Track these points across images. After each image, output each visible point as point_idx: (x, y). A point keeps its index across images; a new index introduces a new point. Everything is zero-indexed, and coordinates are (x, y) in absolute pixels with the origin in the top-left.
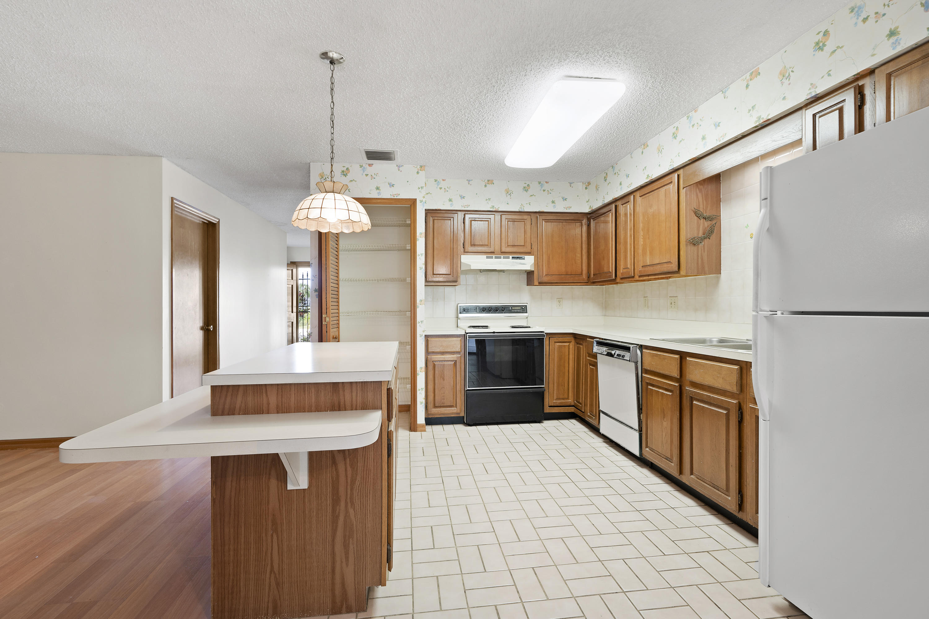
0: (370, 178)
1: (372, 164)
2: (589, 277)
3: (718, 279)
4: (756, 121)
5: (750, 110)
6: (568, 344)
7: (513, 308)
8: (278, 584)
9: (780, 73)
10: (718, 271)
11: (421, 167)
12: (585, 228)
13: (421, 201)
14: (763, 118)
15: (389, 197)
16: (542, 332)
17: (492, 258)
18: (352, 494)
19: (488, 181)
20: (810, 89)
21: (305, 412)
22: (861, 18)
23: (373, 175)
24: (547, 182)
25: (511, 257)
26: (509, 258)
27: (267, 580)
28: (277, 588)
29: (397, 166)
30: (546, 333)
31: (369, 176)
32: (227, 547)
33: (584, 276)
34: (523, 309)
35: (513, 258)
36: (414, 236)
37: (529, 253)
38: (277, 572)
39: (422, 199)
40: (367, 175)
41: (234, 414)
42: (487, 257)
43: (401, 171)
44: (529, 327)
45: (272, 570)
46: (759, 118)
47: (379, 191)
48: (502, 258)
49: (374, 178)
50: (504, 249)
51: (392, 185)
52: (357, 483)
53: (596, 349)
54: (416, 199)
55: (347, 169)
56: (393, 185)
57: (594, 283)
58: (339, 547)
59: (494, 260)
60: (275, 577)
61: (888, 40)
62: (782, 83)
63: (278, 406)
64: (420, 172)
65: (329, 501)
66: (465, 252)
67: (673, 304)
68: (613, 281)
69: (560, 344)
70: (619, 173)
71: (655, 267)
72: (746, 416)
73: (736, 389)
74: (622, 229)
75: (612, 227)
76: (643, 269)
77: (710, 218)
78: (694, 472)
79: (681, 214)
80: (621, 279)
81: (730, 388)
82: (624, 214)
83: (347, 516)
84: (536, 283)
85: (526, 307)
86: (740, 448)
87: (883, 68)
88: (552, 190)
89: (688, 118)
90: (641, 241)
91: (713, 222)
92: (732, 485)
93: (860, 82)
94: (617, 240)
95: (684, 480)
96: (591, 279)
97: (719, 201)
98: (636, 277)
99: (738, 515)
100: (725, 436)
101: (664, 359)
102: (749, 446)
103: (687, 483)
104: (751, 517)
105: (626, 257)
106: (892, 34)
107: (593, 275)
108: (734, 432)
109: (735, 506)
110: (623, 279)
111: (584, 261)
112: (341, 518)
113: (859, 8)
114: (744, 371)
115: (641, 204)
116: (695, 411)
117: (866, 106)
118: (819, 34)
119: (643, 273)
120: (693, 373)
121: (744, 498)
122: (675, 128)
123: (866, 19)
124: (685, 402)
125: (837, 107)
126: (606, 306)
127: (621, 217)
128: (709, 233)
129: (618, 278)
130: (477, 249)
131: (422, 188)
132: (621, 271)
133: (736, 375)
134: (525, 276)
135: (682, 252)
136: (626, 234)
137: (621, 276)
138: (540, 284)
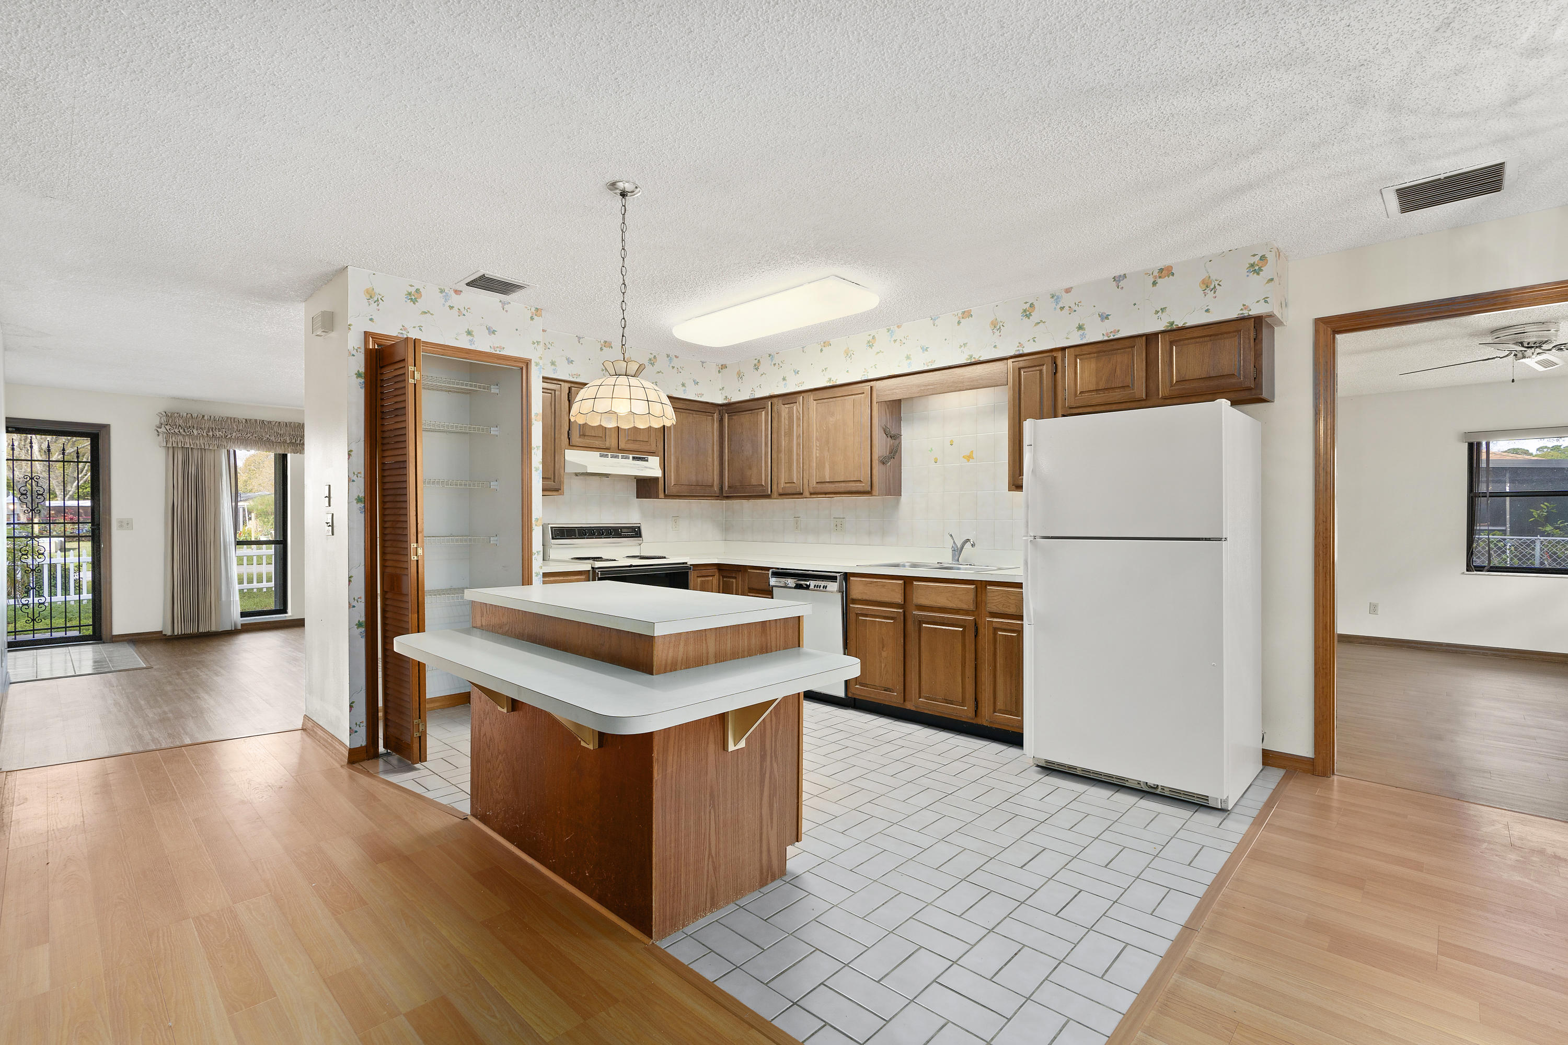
0: (457, 314)
1: (461, 291)
2: (721, 489)
3: (898, 502)
4: (968, 359)
5: (961, 346)
6: (711, 578)
7: (623, 530)
8: (715, 869)
9: (992, 323)
10: (899, 494)
11: (537, 310)
12: (716, 425)
13: (537, 364)
14: (974, 358)
15: (487, 350)
16: (683, 563)
17: (606, 456)
18: (776, 745)
19: (605, 342)
20: (1018, 347)
21: (738, 658)
22: (1059, 306)
23: (462, 310)
24: (676, 357)
25: (631, 456)
26: (628, 458)
27: (706, 869)
28: (714, 873)
29: (501, 301)
30: (691, 565)
31: (455, 310)
32: (668, 840)
33: (716, 488)
34: (635, 532)
35: (634, 458)
36: (528, 416)
37: (653, 453)
38: (714, 855)
39: (538, 360)
40: (451, 307)
41: (676, 670)
42: (601, 456)
43: (507, 311)
44: (665, 558)
45: (710, 854)
46: (971, 357)
47: (472, 338)
48: (620, 457)
49: (464, 315)
50: (622, 446)
51: (492, 332)
52: (780, 732)
53: (773, 581)
54: (530, 360)
55: (417, 291)
56: (494, 332)
57: (728, 498)
58: (765, 810)
59: (609, 460)
60: (713, 862)
61: (1078, 331)
62: (994, 333)
63: (716, 654)
64: (535, 317)
65: (758, 760)
66: (571, 446)
67: (839, 526)
68: (768, 497)
69: (703, 579)
70: (781, 365)
71: (837, 485)
72: (981, 630)
73: (972, 607)
74: (783, 434)
75: (766, 429)
76: (819, 486)
77: (895, 437)
78: (923, 694)
79: (873, 429)
80: (781, 495)
81: (965, 607)
82: (787, 416)
83: (772, 772)
84: (661, 495)
85: (639, 528)
86: (976, 659)
87: (1072, 349)
88: (682, 368)
89: (889, 330)
90: (815, 453)
91: (897, 442)
92: (967, 696)
93: (1055, 354)
94: (775, 447)
95: (910, 706)
96: (724, 492)
97: (899, 420)
98: (807, 494)
99: (974, 722)
100: (960, 652)
101: (883, 586)
102: (986, 656)
103: (913, 708)
104: (986, 718)
105: (790, 469)
106: (1080, 328)
107: (729, 487)
108: (970, 647)
109: (971, 714)
110: (783, 495)
111: (715, 468)
112: (767, 775)
113: (1058, 297)
114: (979, 590)
115: (816, 408)
116: (923, 634)
117: (1059, 375)
118: (1026, 303)
119: (818, 490)
120: (922, 596)
121: (980, 705)
122: (871, 337)
123: (1062, 308)
124: (911, 627)
125: (1037, 368)
126: (727, 529)
127: (783, 419)
128: (895, 453)
129: (775, 494)
130: (587, 441)
131: (538, 342)
132: (782, 485)
133: (971, 596)
134: (634, 484)
135: (875, 471)
136: (791, 441)
137: (781, 491)
138: (667, 496)
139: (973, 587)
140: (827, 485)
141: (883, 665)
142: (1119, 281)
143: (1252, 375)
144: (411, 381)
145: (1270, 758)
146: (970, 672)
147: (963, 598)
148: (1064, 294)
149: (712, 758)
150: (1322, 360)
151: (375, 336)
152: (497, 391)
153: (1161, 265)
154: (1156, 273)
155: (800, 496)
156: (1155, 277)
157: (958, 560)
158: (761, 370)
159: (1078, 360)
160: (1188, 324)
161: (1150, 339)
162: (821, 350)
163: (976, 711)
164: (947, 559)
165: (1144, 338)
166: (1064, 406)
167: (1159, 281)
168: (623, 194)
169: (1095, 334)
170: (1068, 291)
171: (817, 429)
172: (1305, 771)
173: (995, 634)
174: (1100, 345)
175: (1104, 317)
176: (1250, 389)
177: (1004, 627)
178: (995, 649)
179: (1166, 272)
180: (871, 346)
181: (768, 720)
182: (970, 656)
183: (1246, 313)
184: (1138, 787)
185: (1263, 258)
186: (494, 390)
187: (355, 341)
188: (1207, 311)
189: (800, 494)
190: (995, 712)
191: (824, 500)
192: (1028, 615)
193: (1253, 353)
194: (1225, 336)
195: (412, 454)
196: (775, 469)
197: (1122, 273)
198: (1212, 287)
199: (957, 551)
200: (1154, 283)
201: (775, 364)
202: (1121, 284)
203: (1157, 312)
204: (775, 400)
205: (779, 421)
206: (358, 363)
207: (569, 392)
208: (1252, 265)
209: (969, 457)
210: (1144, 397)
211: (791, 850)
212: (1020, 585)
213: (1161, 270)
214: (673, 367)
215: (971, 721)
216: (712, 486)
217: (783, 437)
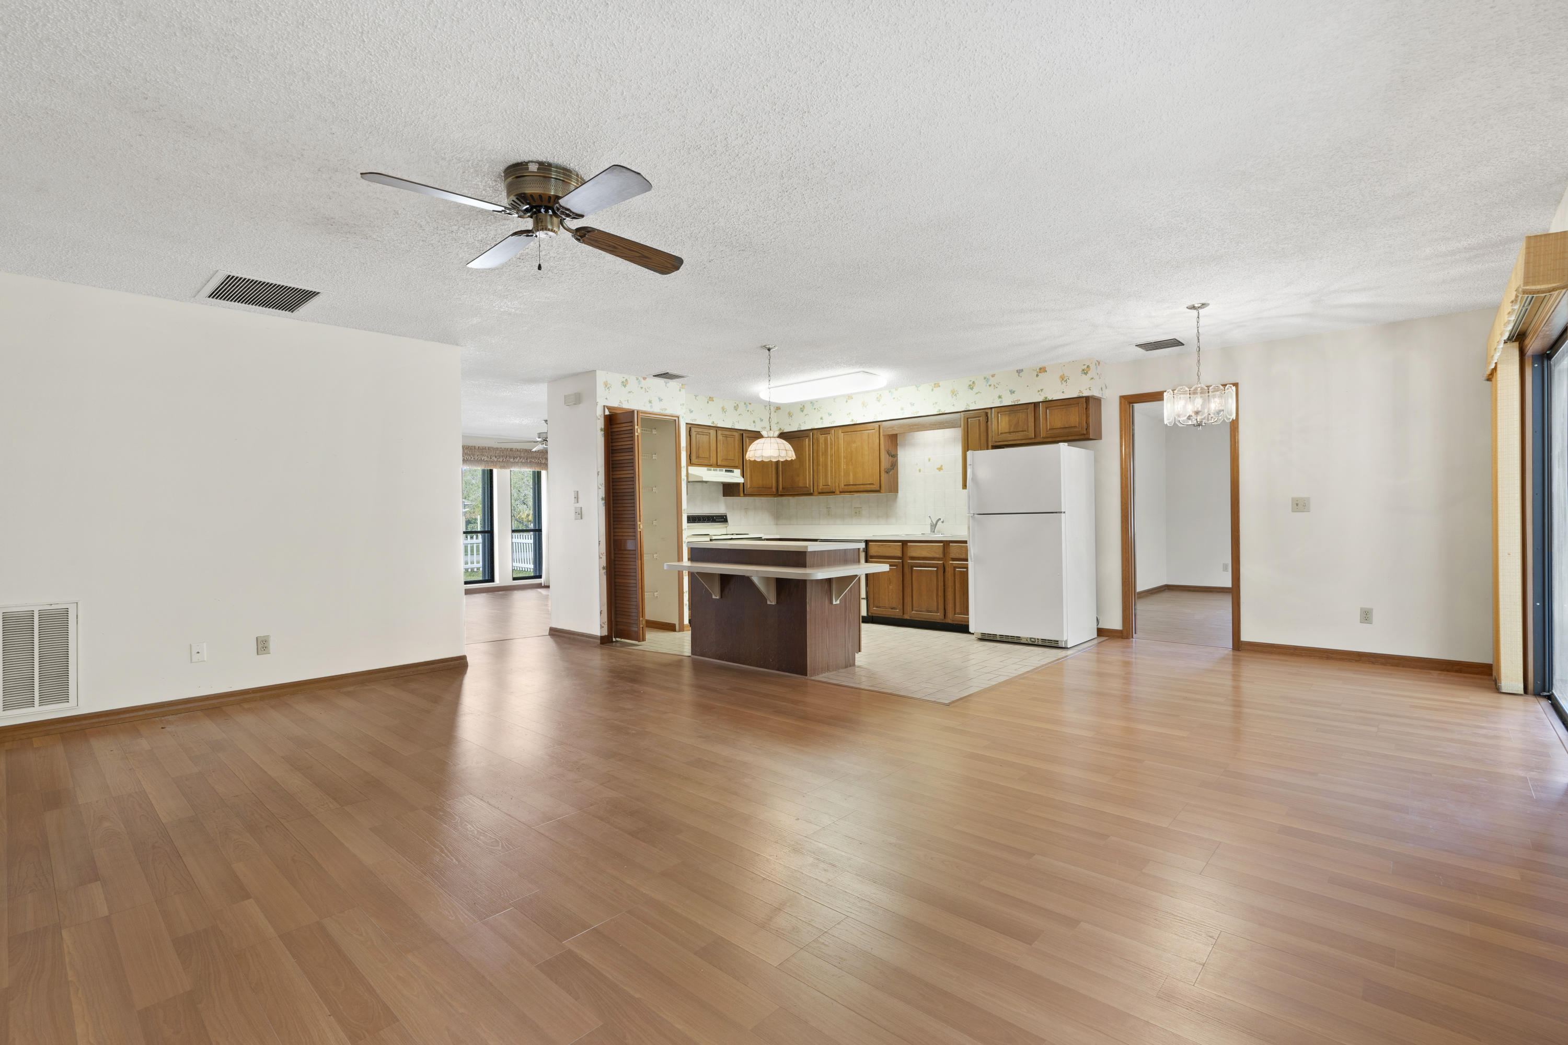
0: (644, 391)
1: (646, 378)
2: (777, 490)
3: (896, 497)
4: (938, 411)
5: (934, 404)
7: (716, 518)
9: (952, 391)
10: (897, 492)
11: (682, 385)
13: (683, 417)
14: (942, 411)
15: (659, 411)
17: (711, 470)
18: (851, 606)
19: (710, 397)
20: (966, 406)
22: (988, 384)
23: (647, 389)
24: (750, 404)
25: (724, 469)
26: (722, 471)
27: (825, 654)
29: (665, 382)
31: (643, 389)
33: (774, 489)
34: (723, 519)
35: (726, 471)
36: (678, 448)
37: (736, 467)
39: (684, 415)
42: (708, 470)
43: (667, 387)
46: (940, 410)
47: (651, 404)
48: (718, 471)
49: (649, 392)
50: (719, 463)
51: (661, 400)
54: (680, 416)
55: (626, 380)
57: (782, 495)
58: (847, 634)
59: (711, 473)
60: (828, 652)
61: (998, 399)
62: (952, 397)
64: (682, 389)
65: (844, 611)
66: (692, 464)
67: (858, 513)
68: (811, 494)
71: (858, 486)
72: (947, 569)
73: (941, 556)
74: (821, 453)
75: (809, 450)
76: (846, 487)
77: (894, 456)
78: (914, 609)
79: (881, 452)
80: (820, 493)
81: (937, 556)
82: (823, 443)
83: (849, 618)
84: (742, 494)
85: (726, 516)
86: (944, 586)
87: (996, 409)
88: (753, 411)
89: (890, 392)
90: (843, 466)
91: (895, 459)
92: (940, 607)
93: (987, 411)
94: (815, 462)
95: (907, 617)
96: (779, 492)
97: (896, 445)
98: (838, 492)
99: (944, 622)
100: (935, 582)
101: (890, 546)
102: (950, 584)
103: (908, 618)
104: (951, 619)
105: (826, 476)
106: (1000, 397)
107: (783, 488)
108: (941, 579)
109: (942, 617)
110: (821, 493)
111: (773, 476)
112: (847, 618)
113: (988, 379)
114: (945, 546)
115: (844, 438)
116: (914, 573)
117: (989, 423)
118: (971, 381)
119: (846, 490)
120: (913, 552)
121: (947, 611)
122: (879, 395)
123: (990, 385)
124: (907, 570)
125: (977, 419)
126: (778, 516)
127: (821, 444)
128: (894, 466)
129: (816, 493)
130: (701, 461)
131: (683, 404)
132: (821, 487)
133: (941, 549)
134: (721, 487)
135: (882, 478)
136: (826, 458)
137: (820, 491)
138: (745, 495)
139: (942, 544)
140: (851, 486)
141: (890, 594)
142: (1020, 373)
143: (1085, 427)
144: (636, 434)
145: (1101, 632)
146: (941, 593)
147: (937, 551)
148: (991, 378)
149: (827, 606)
150: (1123, 418)
151: (609, 408)
152: (655, 433)
153: (1040, 366)
154: (1038, 370)
155: (833, 494)
156: (1038, 372)
157: (934, 532)
158: (805, 412)
159: (999, 415)
160: (1054, 399)
161: (1036, 405)
162: (847, 401)
163: (945, 615)
164: (927, 530)
165: (1033, 405)
166: (992, 441)
167: (1039, 374)
168: (769, 350)
169: (1008, 401)
170: (993, 376)
171: (844, 452)
172: (1119, 637)
173: (955, 570)
174: (1011, 407)
175: (1012, 392)
176: (1084, 434)
177: (960, 566)
178: (955, 578)
179: (1043, 370)
180: (879, 401)
181: (847, 594)
182: (941, 584)
183: (1081, 395)
184: (1026, 642)
185: (1088, 367)
186: (654, 432)
187: (599, 412)
188: (1063, 392)
189: (833, 493)
190: (955, 614)
191: (847, 496)
192: (971, 556)
193: (1085, 416)
194: (1073, 406)
195: (637, 473)
196: (816, 477)
197: (1021, 369)
198: (1065, 380)
199: (934, 526)
200: (1037, 376)
201: (815, 409)
202: (1021, 374)
203: (1039, 391)
204: (815, 432)
205: (818, 445)
206: (601, 424)
207: (690, 430)
208: (1083, 370)
209: (940, 469)
210: (1033, 437)
211: (857, 655)
212: (965, 542)
213: (1040, 369)
214: (748, 411)
215: (941, 621)
216: (771, 488)
217: (821, 455)
